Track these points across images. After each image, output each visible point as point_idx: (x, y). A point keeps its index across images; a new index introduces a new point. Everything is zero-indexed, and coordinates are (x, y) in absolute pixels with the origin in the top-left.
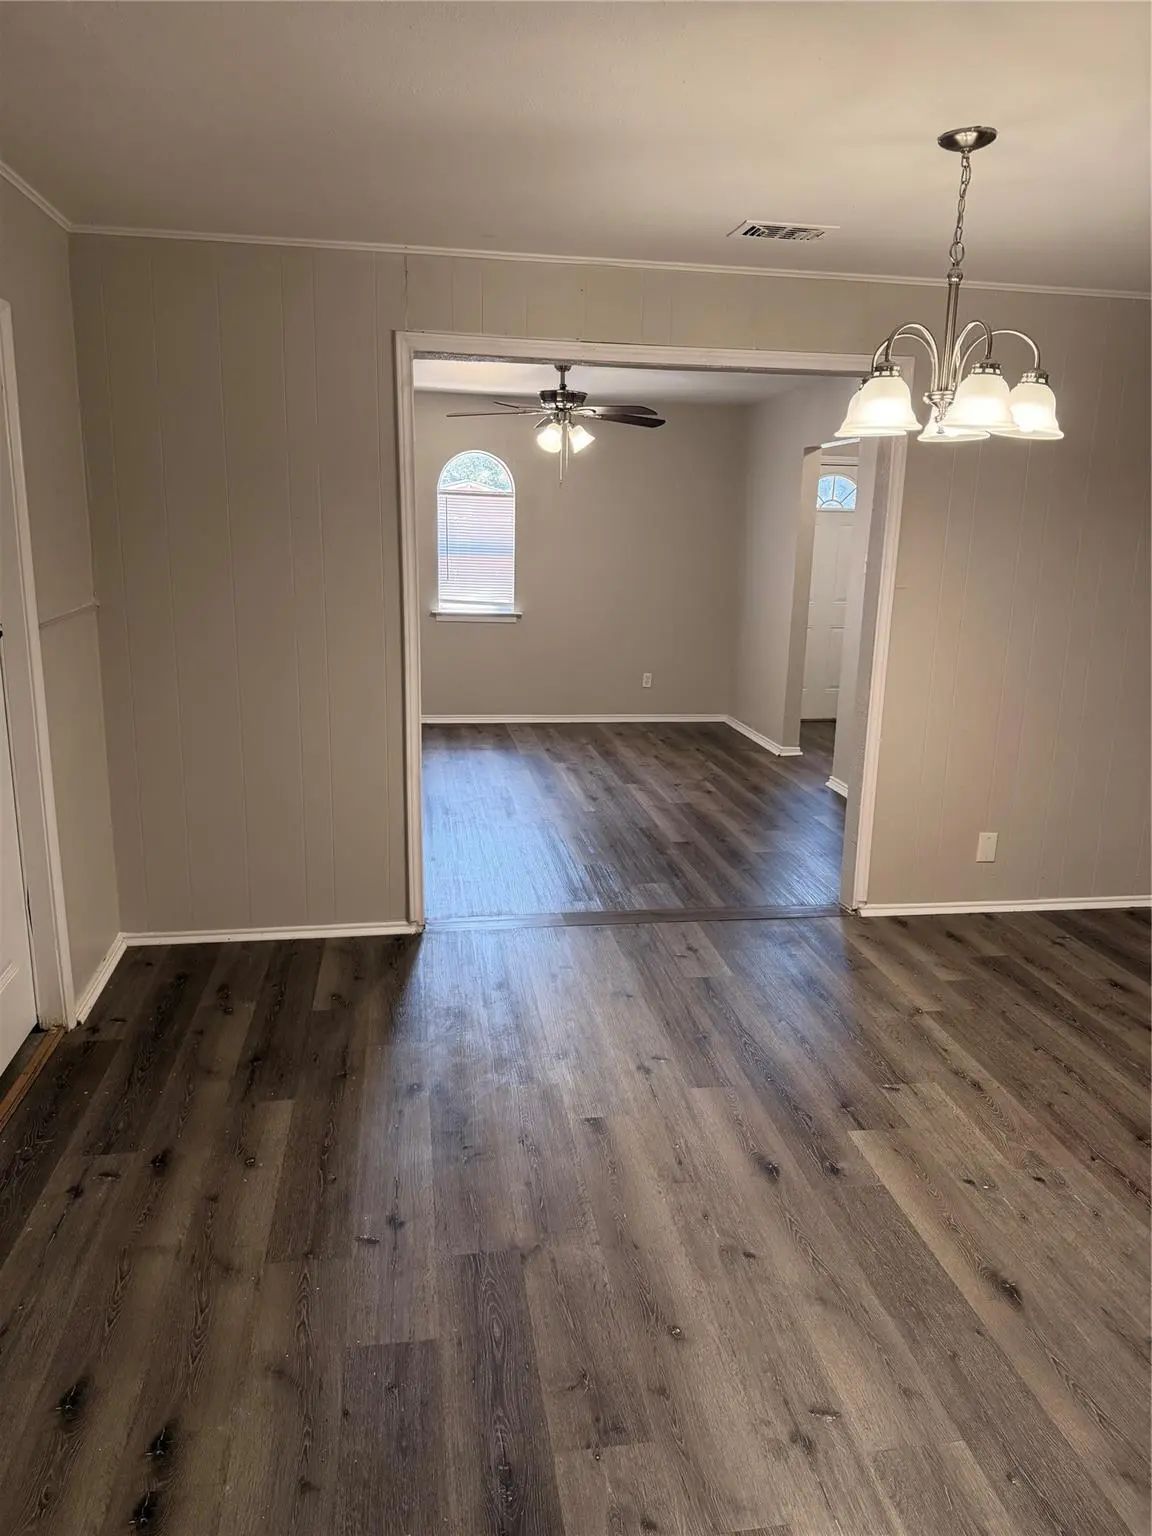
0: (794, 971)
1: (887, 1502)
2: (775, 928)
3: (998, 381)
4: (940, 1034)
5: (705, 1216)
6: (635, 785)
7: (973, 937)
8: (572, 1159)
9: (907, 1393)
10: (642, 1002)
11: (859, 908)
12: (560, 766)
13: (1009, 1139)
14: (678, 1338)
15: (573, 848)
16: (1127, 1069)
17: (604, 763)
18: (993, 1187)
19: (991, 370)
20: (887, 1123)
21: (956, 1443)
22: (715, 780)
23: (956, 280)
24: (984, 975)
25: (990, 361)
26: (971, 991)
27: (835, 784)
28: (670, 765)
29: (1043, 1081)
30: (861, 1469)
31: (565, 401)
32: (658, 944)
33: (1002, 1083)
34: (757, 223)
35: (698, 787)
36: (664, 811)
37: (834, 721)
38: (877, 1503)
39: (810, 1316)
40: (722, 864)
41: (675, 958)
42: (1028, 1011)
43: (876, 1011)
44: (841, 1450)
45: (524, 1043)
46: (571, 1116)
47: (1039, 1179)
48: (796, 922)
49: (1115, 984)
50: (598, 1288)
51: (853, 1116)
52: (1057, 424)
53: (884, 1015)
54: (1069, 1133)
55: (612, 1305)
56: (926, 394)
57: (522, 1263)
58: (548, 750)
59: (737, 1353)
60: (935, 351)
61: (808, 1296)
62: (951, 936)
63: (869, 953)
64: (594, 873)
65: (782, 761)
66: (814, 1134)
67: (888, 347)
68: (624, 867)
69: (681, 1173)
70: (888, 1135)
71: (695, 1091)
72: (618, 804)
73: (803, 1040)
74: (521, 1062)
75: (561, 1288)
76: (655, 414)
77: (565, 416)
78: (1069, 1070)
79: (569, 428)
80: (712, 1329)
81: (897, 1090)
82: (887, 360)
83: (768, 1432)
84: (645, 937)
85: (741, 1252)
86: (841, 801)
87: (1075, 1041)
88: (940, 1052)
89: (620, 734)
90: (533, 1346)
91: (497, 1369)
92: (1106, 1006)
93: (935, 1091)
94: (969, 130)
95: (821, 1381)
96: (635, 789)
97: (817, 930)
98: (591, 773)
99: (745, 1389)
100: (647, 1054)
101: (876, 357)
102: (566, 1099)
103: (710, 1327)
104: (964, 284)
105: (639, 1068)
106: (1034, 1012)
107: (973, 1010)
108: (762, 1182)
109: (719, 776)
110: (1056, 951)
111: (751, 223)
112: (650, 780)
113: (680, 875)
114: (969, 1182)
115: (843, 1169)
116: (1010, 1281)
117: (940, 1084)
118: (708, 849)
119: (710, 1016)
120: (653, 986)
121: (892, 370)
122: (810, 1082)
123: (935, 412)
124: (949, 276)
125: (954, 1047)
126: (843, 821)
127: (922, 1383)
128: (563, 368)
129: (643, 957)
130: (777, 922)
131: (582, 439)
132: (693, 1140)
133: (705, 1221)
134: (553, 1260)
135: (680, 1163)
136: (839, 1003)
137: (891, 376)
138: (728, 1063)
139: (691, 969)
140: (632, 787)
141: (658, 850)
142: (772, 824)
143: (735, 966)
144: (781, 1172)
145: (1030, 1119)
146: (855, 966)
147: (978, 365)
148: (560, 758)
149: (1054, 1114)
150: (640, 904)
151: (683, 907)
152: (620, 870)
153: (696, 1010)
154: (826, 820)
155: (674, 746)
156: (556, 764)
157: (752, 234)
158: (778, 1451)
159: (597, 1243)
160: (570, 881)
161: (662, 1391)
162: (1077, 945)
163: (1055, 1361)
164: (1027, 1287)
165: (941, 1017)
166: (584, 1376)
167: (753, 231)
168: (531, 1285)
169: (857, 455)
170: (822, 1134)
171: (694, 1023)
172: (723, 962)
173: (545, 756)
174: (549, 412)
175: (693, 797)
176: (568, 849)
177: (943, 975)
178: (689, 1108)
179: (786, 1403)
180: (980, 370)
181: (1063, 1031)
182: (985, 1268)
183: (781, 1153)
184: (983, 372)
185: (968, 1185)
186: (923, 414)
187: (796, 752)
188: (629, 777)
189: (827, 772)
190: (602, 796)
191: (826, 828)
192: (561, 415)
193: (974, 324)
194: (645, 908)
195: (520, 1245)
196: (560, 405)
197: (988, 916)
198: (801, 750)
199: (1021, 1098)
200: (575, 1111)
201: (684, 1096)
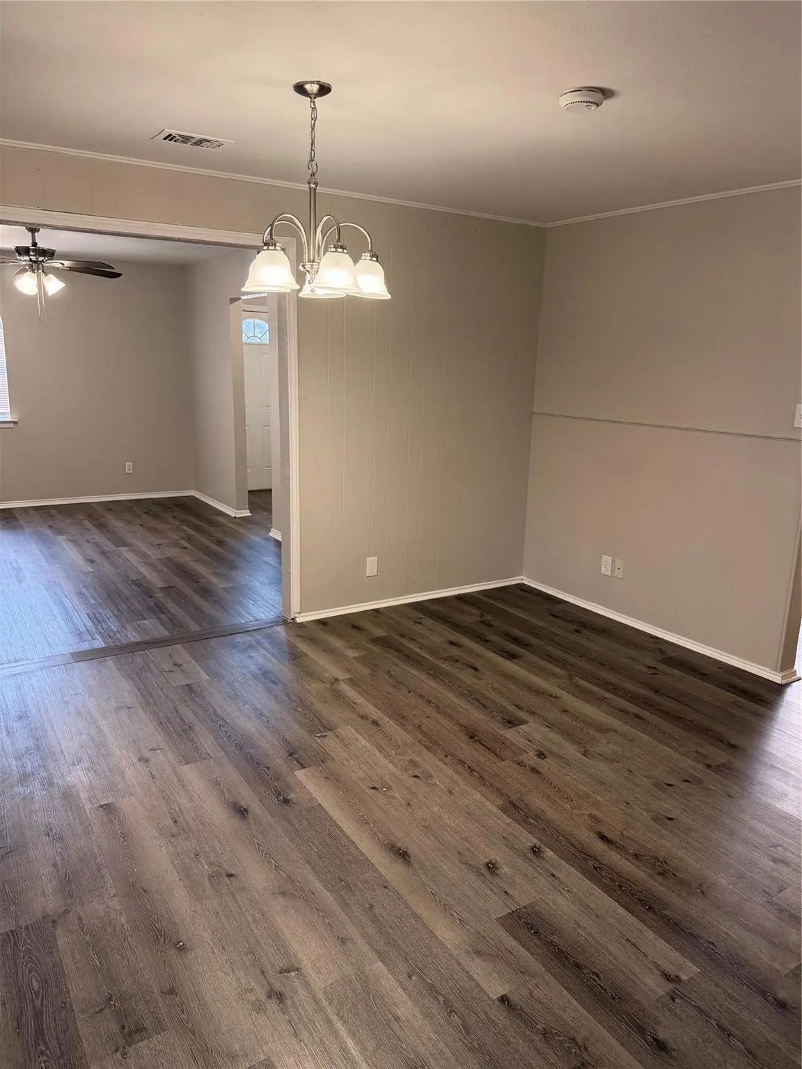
0: (253, 668)
1: (334, 1018)
2: (239, 640)
3: (346, 258)
4: (350, 692)
5: (197, 855)
6: (125, 548)
7: (368, 626)
8: (90, 838)
9: (343, 941)
10: (140, 711)
11: (295, 617)
12: (61, 538)
13: (396, 754)
14: (182, 949)
15: (76, 601)
16: (462, 695)
17: (98, 532)
18: (389, 788)
19: (341, 250)
20: (320, 760)
21: (376, 965)
22: (189, 539)
23: (314, 186)
24: (376, 649)
25: (340, 244)
26: (367, 661)
27: (275, 534)
28: (153, 530)
29: (415, 713)
30: (317, 1002)
31: (38, 257)
32: (150, 665)
33: (390, 718)
34: (173, 132)
35: (176, 544)
36: (151, 565)
37: (271, 490)
38: (328, 1021)
39: (276, 906)
40: (197, 599)
41: (164, 673)
42: (404, 668)
43: (309, 685)
44: (302, 992)
45: (43, 758)
46: (88, 806)
47: (416, 777)
48: (253, 633)
49: (452, 643)
50: (117, 929)
51: (297, 761)
52: (385, 289)
53: (315, 687)
54: (431, 742)
55: (129, 939)
56: (301, 264)
57: (54, 926)
58: (50, 526)
59: (226, 948)
60: (304, 233)
61: (273, 893)
62: (354, 627)
63: (303, 647)
64: (96, 619)
65: (237, 520)
66: (271, 779)
67: (271, 230)
68: (119, 610)
69: (176, 829)
70: (321, 768)
71: (185, 768)
72: (112, 563)
73: (262, 715)
74: (44, 774)
75: (87, 938)
76: (113, 268)
77: (38, 267)
78: (429, 702)
79: (43, 276)
80: (207, 936)
81: (325, 736)
82: (271, 238)
83: (252, 997)
84: (139, 661)
85: (224, 875)
86: (278, 544)
87: (432, 683)
88: (352, 705)
89: (109, 510)
90: (67, 988)
91: (38, 1015)
92: (448, 657)
93: (348, 731)
94: (312, 82)
95: (286, 951)
96: (126, 551)
97: (268, 636)
98: (88, 541)
99: (233, 971)
100: (146, 748)
101: (265, 236)
102: (83, 795)
103: (206, 935)
104: (319, 189)
105: (140, 760)
106: (407, 668)
107: (370, 674)
108: (236, 822)
109: (192, 536)
110: (418, 628)
111: (167, 132)
112: (139, 544)
113: (166, 611)
114: (374, 788)
115: (292, 799)
116: (402, 848)
117: (352, 726)
118: (187, 590)
119: (193, 711)
120: (148, 698)
121: (275, 245)
122: (267, 744)
123: (308, 277)
124: (309, 183)
125: (360, 700)
126: (281, 558)
127: (352, 931)
128: (33, 230)
129: (138, 676)
130: (238, 635)
131: (54, 286)
132: (184, 802)
133: (196, 859)
134: (80, 918)
135: (175, 822)
136: (284, 684)
137: (275, 250)
138: (207, 743)
139: (178, 680)
140: (123, 550)
141: (147, 594)
142: (233, 567)
143: (209, 671)
144: (249, 810)
145: (408, 738)
146: (295, 656)
147: (332, 246)
148: (60, 532)
149: (423, 733)
150: (134, 637)
151: (169, 635)
152: (116, 613)
153: (183, 709)
154: (271, 560)
155: (156, 516)
156: (58, 537)
157: (170, 140)
158: (259, 1008)
159: (115, 896)
160: (77, 628)
161: (172, 992)
162: (429, 622)
163: (432, 893)
164: (413, 849)
165: (351, 682)
166: (110, 999)
167: (170, 137)
168: (63, 941)
169: (266, 306)
170: (277, 777)
171: (182, 720)
172: (202, 671)
173: (49, 532)
174: (24, 263)
175: (173, 552)
176: (72, 602)
177: (352, 654)
178: (180, 780)
179: (263, 972)
180: (334, 250)
181: (424, 677)
182: (388, 843)
183: (248, 796)
184: (336, 251)
185: (373, 791)
186: (300, 278)
187: (247, 513)
188: (121, 542)
189: (269, 525)
190: (98, 558)
191: (270, 565)
192: (34, 266)
193: (327, 217)
194: (139, 640)
195: (51, 914)
196: (34, 258)
197: (377, 611)
198: (250, 512)
199: (403, 726)
200: (90, 801)
201: (175, 772)
